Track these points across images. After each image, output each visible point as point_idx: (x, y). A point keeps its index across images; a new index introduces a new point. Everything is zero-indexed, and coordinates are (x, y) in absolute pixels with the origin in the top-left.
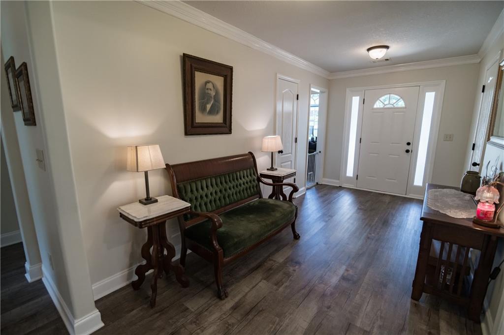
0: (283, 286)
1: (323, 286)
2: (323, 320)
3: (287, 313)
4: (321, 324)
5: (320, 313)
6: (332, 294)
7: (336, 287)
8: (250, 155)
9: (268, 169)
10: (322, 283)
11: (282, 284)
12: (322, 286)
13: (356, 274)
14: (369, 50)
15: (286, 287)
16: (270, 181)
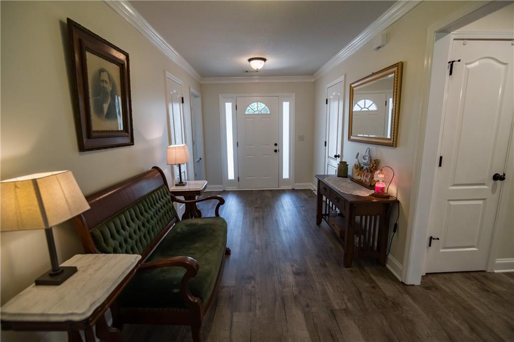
0: (257, 307)
1: (288, 289)
2: (313, 319)
3: (284, 333)
4: (315, 324)
5: (307, 315)
6: (300, 292)
7: (297, 284)
8: (157, 170)
9: (176, 185)
10: (285, 287)
11: (256, 307)
12: (286, 289)
13: (301, 266)
14: (250, 60)
15: (260, 307)
16: (182, 198)
